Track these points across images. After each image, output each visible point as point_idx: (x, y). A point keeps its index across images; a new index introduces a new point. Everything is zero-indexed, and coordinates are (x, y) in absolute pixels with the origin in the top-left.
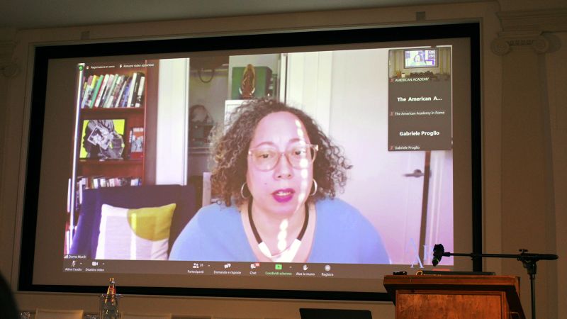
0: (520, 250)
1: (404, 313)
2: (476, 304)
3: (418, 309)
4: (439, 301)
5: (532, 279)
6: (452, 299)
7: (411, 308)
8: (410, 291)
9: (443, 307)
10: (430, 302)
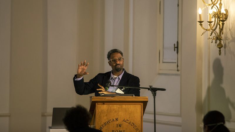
0: (149, 86)
1: (100, 113)
2: (131, 109)
3: (106, 111)
4: (115, 108)
5: (154, 98)
6: (120, 106)
7: (103, 111)
8: (102, 104)
9: (117, 110)
10: (111, 108)
